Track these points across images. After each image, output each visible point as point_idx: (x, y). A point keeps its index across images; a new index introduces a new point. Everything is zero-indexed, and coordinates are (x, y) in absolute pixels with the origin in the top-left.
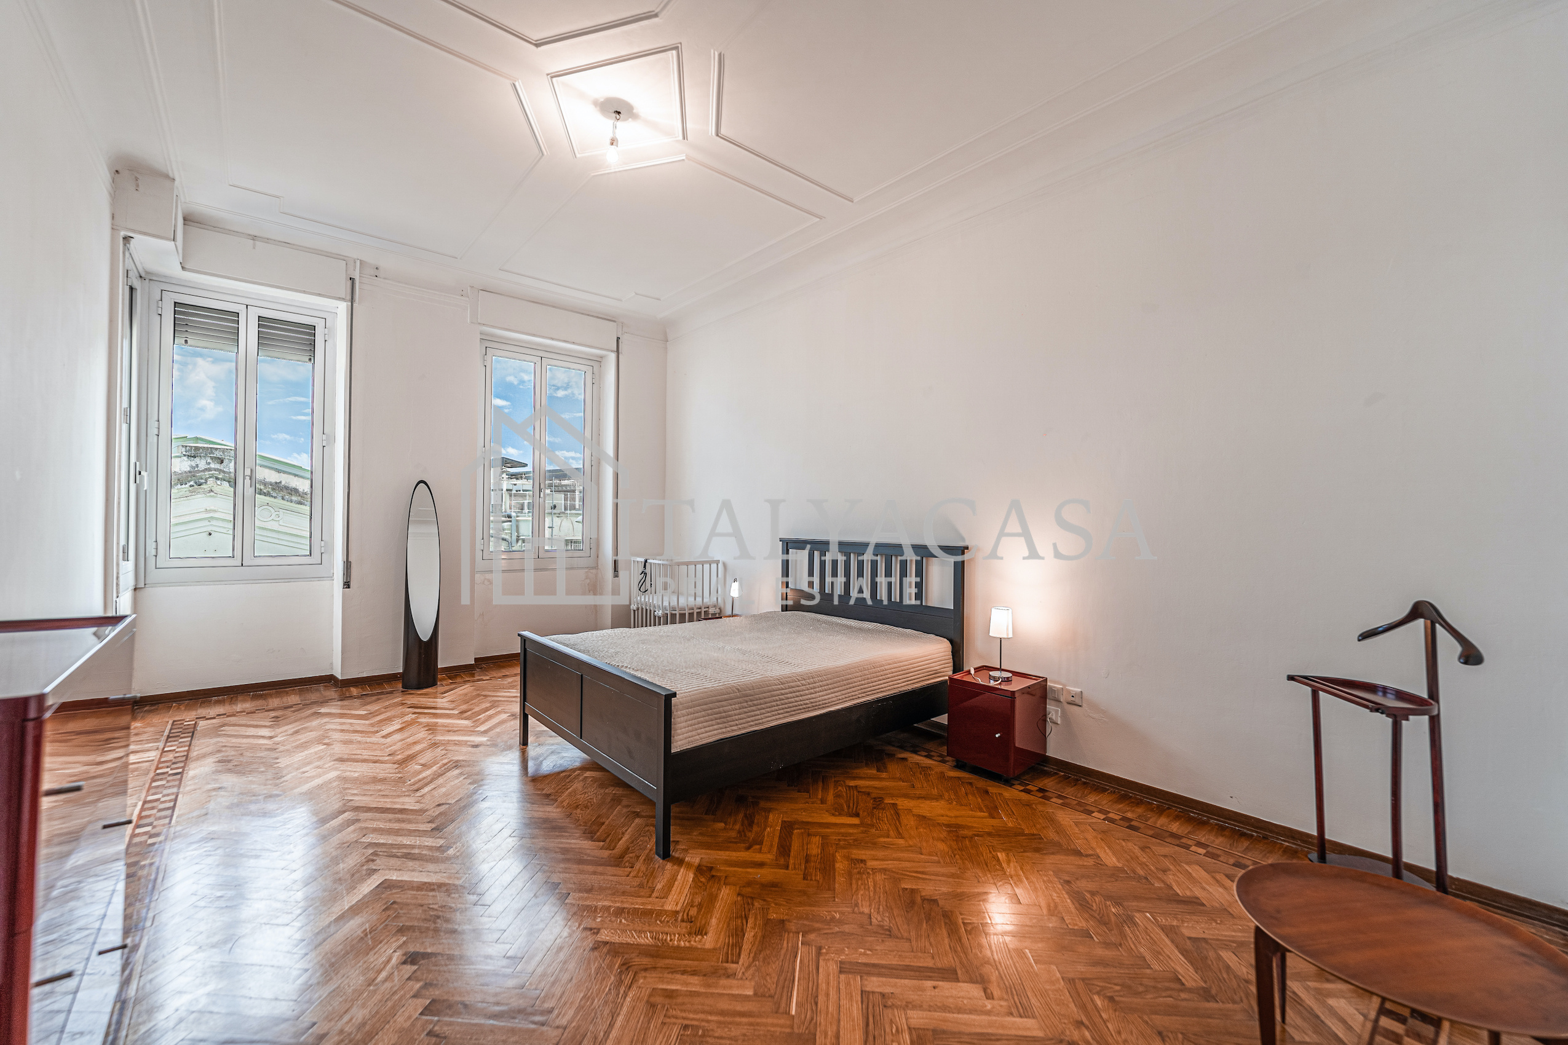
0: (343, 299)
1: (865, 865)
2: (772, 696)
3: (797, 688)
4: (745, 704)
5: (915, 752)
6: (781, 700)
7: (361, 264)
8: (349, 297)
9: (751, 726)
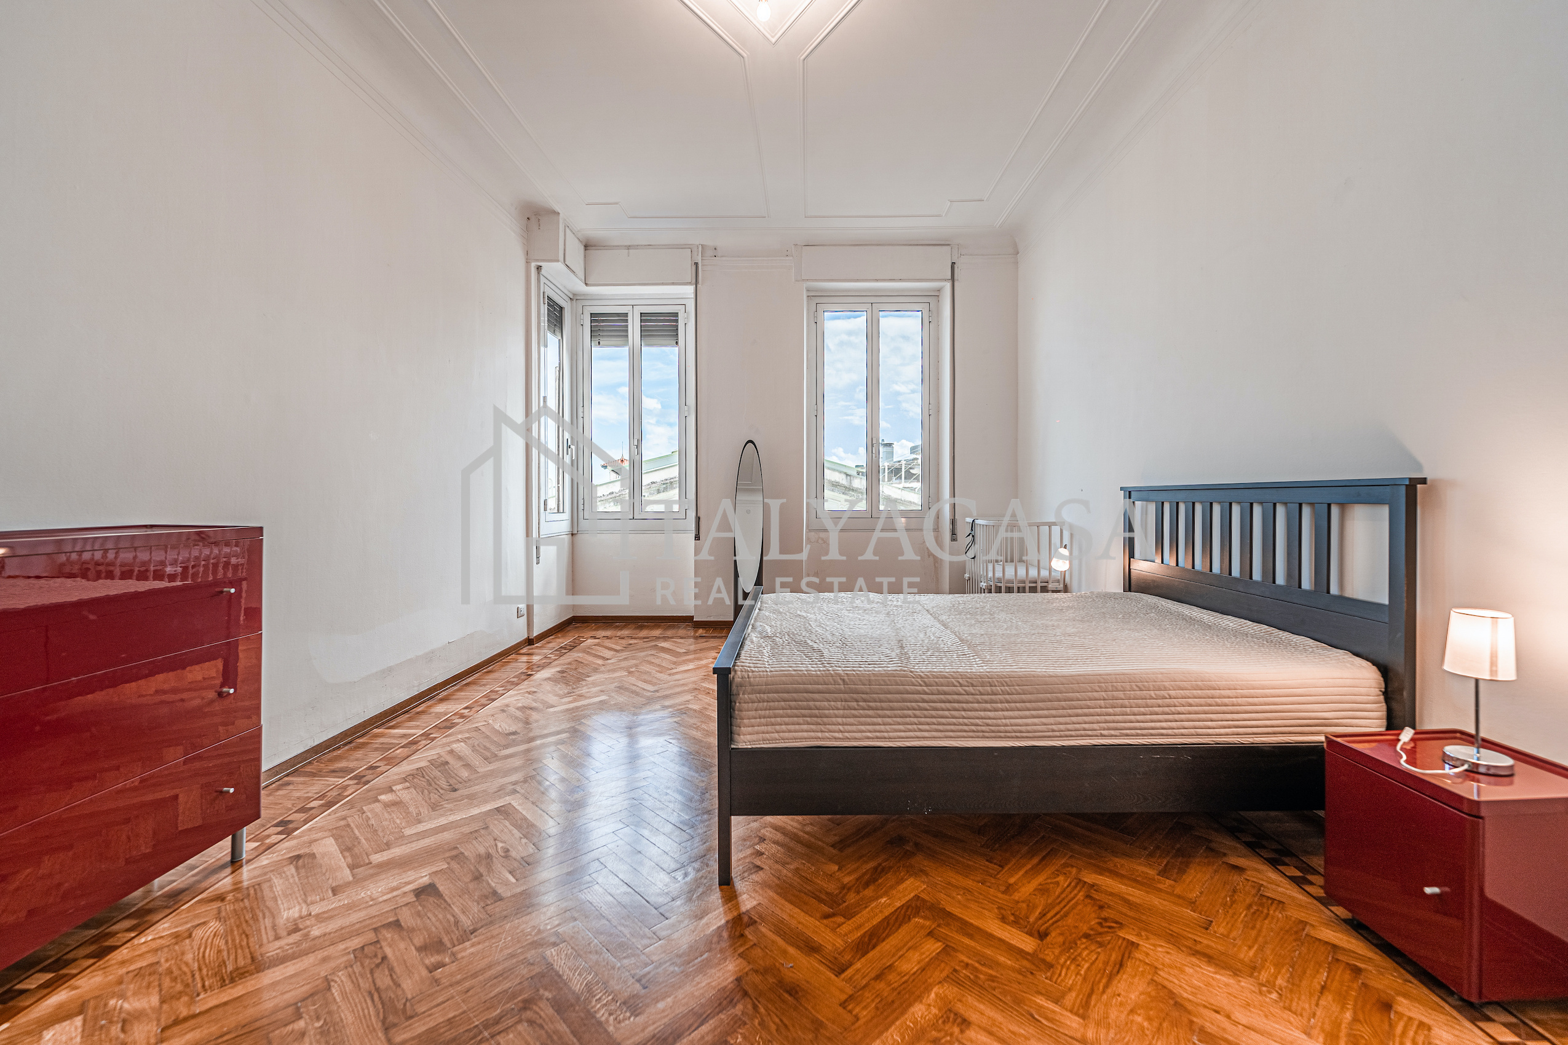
0: (690, 283)
1: (962, 1031)
2: (904, 701)
3: (956, 697)
4: (854, 704)
5: (1274, 863)
6: (921, 709)
7: (702, 248)
8: (694, 281)
9: (868, 738)
